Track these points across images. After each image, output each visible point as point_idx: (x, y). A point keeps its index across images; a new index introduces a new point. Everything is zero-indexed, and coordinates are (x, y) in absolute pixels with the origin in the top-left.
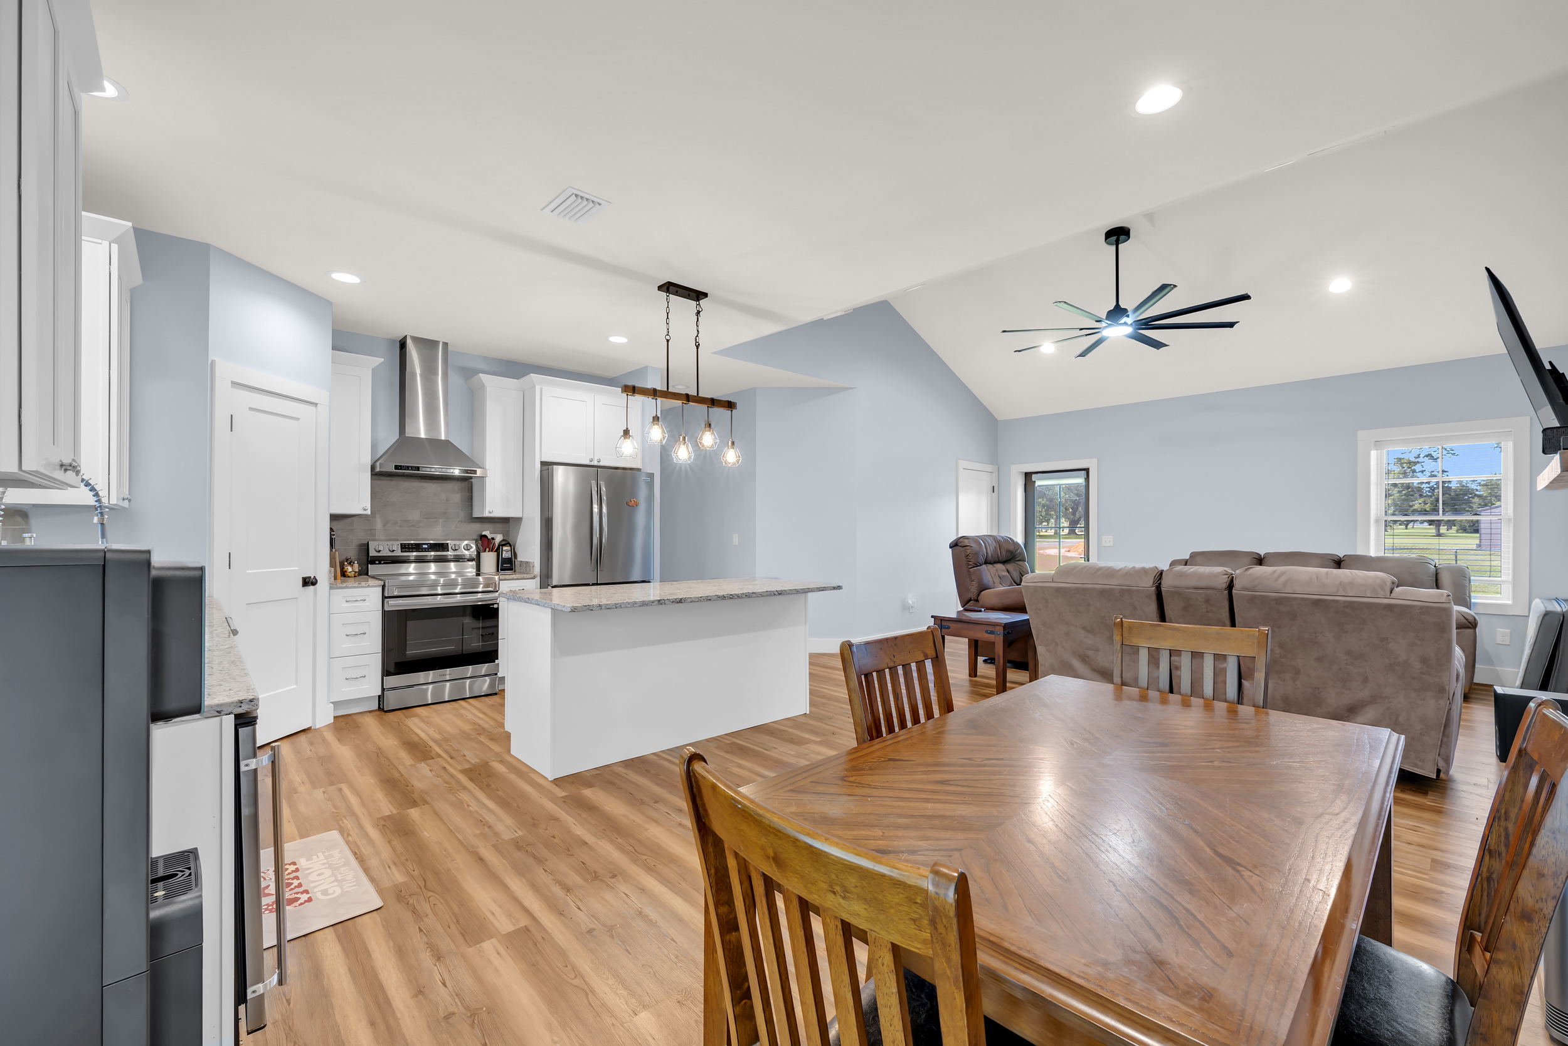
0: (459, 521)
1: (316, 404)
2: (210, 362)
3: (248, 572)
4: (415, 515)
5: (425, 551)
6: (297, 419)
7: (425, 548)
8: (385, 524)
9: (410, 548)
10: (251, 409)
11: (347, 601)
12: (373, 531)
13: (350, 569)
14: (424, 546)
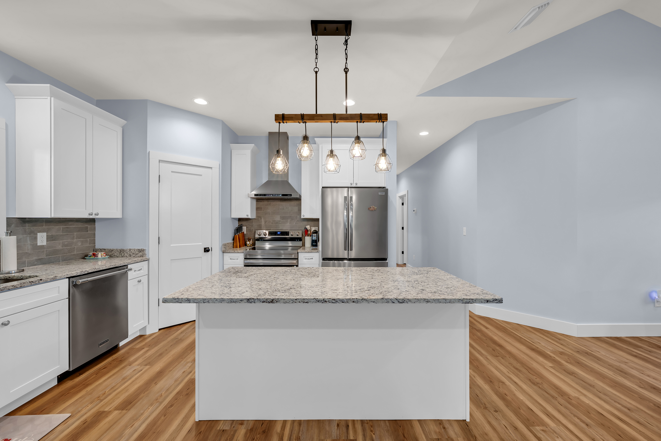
0: (297, 221)
1: (211, 168)
2: (148, 152)
3: (171, 245)
4: (278, 218)
5: (279, 235)
6: (201, 175)
7: (279, 234)
8: (265, 222)
9: (272, 234)
10: (172, 172)
11: (231, 259)
12: (261, 226)
13: (248, 243)
14: (278, 233)
